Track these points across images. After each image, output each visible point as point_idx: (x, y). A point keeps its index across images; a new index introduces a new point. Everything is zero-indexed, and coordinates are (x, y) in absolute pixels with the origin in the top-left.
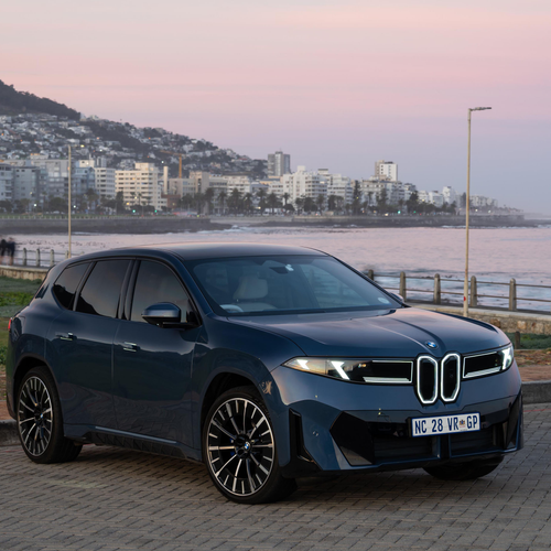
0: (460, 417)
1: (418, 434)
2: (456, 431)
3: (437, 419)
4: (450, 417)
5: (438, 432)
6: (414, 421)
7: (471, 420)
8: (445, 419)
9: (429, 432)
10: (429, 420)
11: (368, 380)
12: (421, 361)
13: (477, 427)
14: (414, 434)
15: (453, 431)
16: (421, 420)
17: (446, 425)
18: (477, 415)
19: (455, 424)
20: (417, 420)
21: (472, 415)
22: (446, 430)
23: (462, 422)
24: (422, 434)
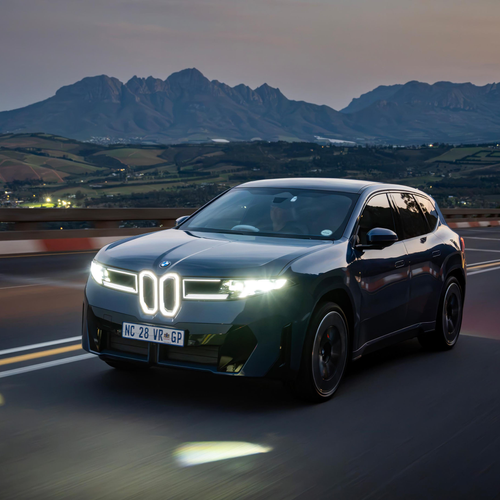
0: (165, 331)
1: (127, 336)
2: (160, 341)
3: (144, 327)
4: (156, 328)
5: (144, 339)
6: (125, 324)
7: (176, 336)
8: (151, 330)
9: (136, 337)
10: (137, 327)
13: (181, 343)
14: (124, 335)
15: (157, 341)
16: (131, 325)
17: (151, 335)
18: (182, 332)
19: (160, 336)
20: (128, 324)
21: (177, 331)
22: (151, 339)
23: (167, 335)
24: (130, 337)
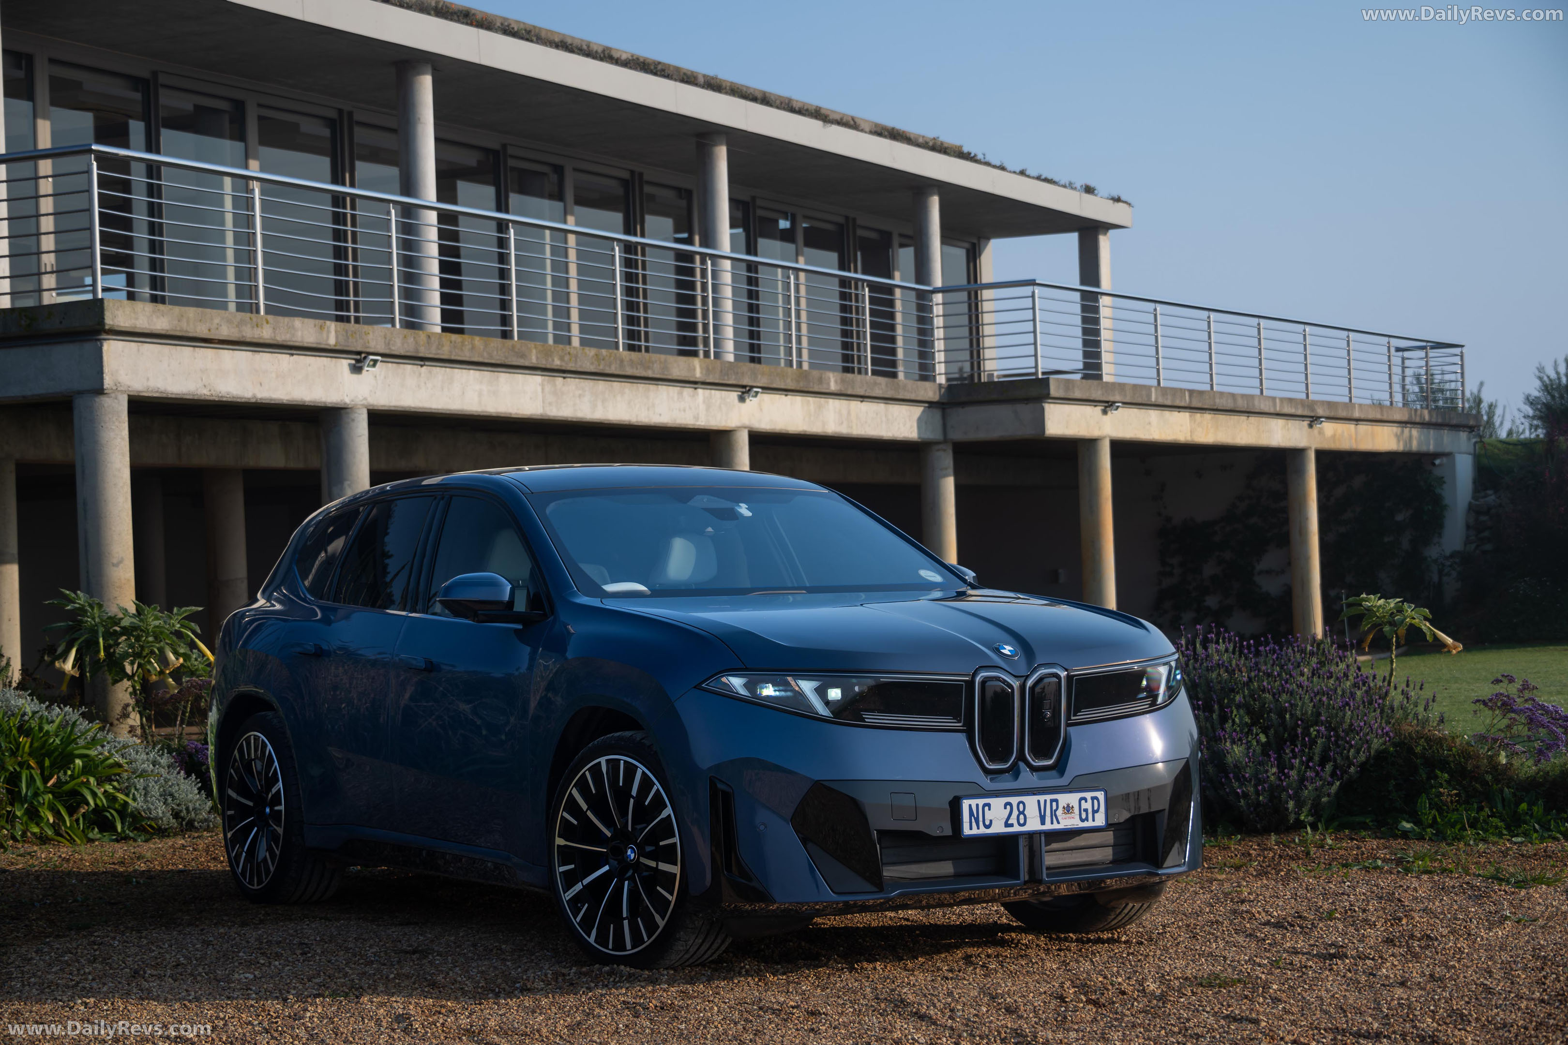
0: (1065, 799)
1: (975, 831)
2: (1056, 826)
3: (1014, 800)
4: (1042, 798)
5: (1016, 829)
6: (966, 804)
7: (1087, 805)
8: (1031, 802)
9: (998, 828)
10: (997, 803)
11: (870, 718)
12: (983, 683)
13: (1100, 820)
14: (967, 831)
15: (1048, 826)
16: (981, 802)
17: (1033, 814)
18: (1101, 795)
19: (1054, 814)
20: (973, 802)
21: (1088, 795)
22: (1033, 825)
23: (1068, 809)
24: (983, 830)
